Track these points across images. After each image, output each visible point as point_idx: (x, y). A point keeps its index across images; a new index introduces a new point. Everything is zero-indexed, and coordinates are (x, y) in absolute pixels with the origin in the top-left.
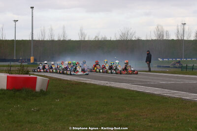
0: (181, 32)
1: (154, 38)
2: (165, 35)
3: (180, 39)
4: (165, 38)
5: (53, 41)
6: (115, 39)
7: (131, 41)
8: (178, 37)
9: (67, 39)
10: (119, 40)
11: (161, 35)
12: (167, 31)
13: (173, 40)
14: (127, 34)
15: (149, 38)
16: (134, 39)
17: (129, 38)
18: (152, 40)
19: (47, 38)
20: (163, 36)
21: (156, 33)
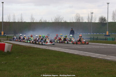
1: (75, 21)
2: (81, 19)
3: (90, 22)
4: (81, 21)
5: (15, 22)
6: (51, 22)
7: (61, 23)
8: (88, 21)
9: (23, 21)
11: (79, 19)
12: (82, 17)
13: (85, 22)
14: (59, 18)
16: (63, 21)
17: (60, 21)
18: (73, 22)
19: (11, 21)
20: (80, 20)
21: (76, 18)
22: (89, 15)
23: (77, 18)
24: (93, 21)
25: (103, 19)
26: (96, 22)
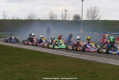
0: (64, 15)
2: (55, 17)
3: (64, 19)
4: (55, 19)
8: (62, 18)
10: (27, 20)
12: (56, 15)
13: (59, 20)
14: (32, 16)
15: (45, 19)
16: (36, 19)
17: (33, 19)
18: (47, 20)
20: (53, 18)
21: (49, 16)
22: (63, 13)
23: (51, 16)
24: (67, 19)
25: (77, 17)
26: (69, 20)
